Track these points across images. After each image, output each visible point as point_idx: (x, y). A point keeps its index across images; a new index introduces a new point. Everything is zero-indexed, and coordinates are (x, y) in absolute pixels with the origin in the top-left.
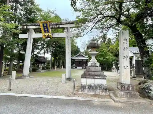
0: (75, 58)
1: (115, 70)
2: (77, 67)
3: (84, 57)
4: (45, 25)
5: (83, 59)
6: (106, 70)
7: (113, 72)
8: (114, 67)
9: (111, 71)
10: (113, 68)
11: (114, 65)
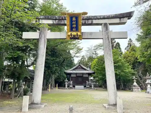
0: (71, 72)
1: (138, 89)
2: (76, 87)
3: (85, 69)
4: (74, 19)
5: (83, 74)
6: (122, 89)
7: (135, 91)
8: (135, 84)
9: (132, 91)
10: (134, 86)
11: (135, 80)
